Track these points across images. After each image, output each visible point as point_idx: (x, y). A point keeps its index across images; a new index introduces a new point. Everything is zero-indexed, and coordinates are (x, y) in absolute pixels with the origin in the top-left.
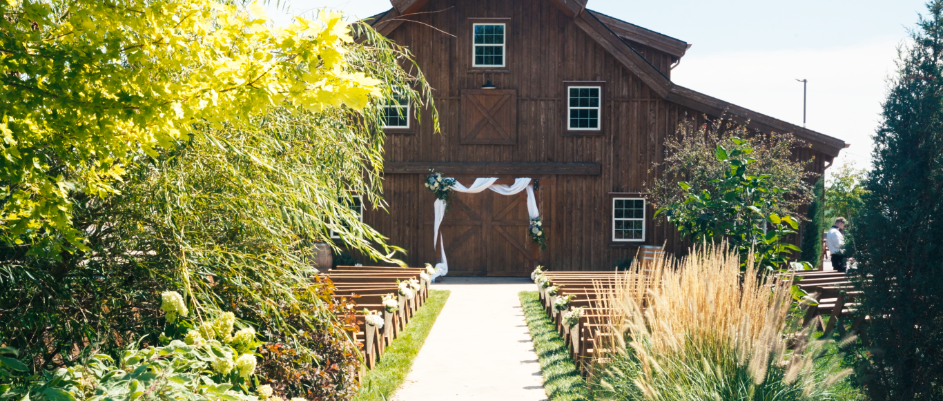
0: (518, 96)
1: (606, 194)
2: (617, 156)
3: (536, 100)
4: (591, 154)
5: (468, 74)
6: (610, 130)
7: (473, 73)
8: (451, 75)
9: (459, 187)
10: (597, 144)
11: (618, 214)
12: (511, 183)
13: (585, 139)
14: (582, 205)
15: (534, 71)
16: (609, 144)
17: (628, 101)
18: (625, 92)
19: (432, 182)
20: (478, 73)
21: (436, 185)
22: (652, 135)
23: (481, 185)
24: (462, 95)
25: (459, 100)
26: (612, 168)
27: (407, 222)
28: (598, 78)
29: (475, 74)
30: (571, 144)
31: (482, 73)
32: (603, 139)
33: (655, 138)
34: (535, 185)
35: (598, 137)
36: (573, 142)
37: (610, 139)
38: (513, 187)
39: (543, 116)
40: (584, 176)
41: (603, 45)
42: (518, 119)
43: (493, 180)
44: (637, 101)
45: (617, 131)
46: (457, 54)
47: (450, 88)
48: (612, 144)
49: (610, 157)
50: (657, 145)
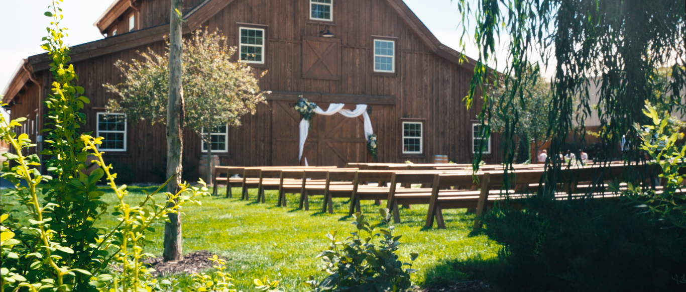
0: (342, 44)
1: (399, 119)
2: (404, 91)
3: (353, 48)
4: (389, 90)
5: (307, 24)
6: (400, 73)
7: (310, 24)
8: (295, 23)
9: (318, 111)
10: (392, 82)
11: (406, 134)
12: (353, 109)
13: (385, 78)
14: (384, 127)
15: (352, 26)
16: (400, 82)
17: (411, 53)
18: (409, 47)
19: (302, 106)
20: (314, 24)
21: (306, 107)
22: (425, 78)
23: (335, 108)
24: (304, 41)
25: (301, 44)
26: (402, 100)
27: (262, 138)
28: (393, 35)
29: (312, 25)
30: (376, 82)
31: (317, 25)
32: (397, 79)
33: (427, 80)
34: (369, 111)
35: (393, 77)
36: (377, 80)
37: (400, 79)
38: (355, 112)
39: (358, 60)
40: (385, 105)
41: (399, 12)
42: (342, 61)
43: (342, 105)
44: (417, 54)
45: (405, 74)
46: (299, 7)
47: (294, 34)
48: (402, 83)
49: (400, 93)
50: (428, 85)
